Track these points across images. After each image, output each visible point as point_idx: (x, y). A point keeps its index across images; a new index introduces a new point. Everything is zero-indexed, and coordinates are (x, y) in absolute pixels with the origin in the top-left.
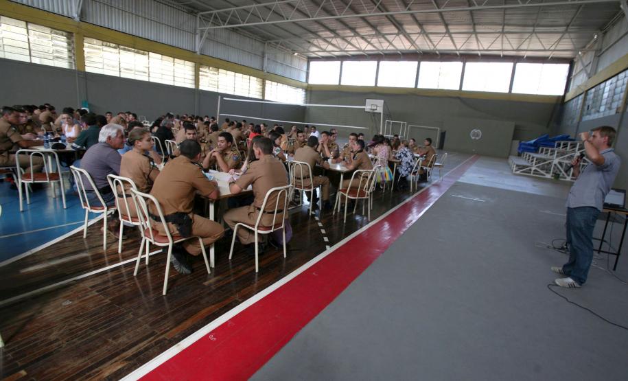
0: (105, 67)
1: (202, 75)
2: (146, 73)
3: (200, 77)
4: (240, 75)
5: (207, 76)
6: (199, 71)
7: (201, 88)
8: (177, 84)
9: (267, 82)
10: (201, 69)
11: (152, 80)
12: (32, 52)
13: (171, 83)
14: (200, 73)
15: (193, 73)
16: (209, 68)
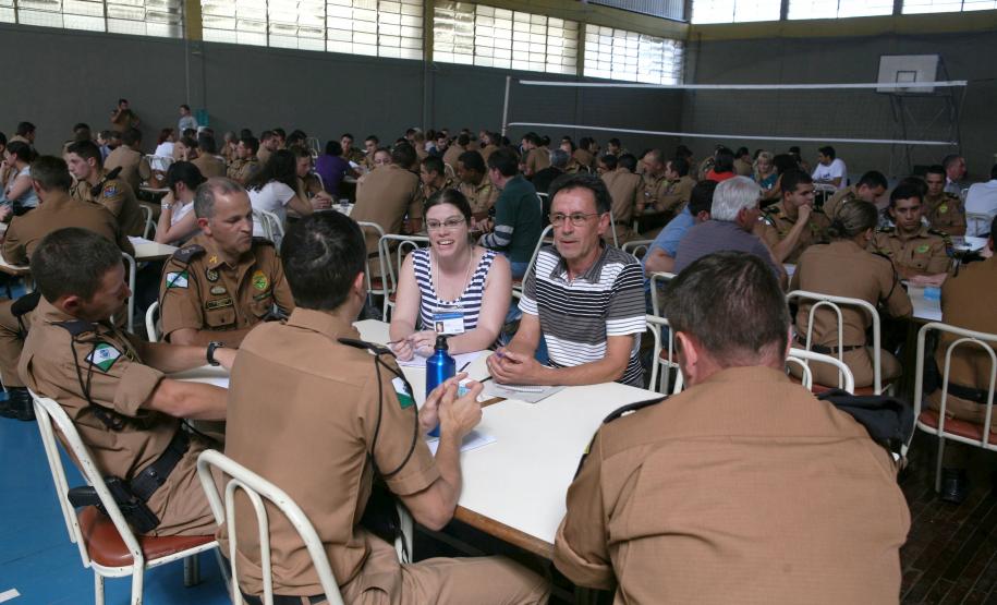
0: (241, 26)
1: (440, 25)
2: (320, 31)
3: (436, 30)
4: (525, 16)
5: (449, 26)
6: (434, 15)
7: (438, 57)
8: (385, 53)
9: (589, 28)
10: (437, 10)
11: (334, 47)
12: (109, 7)
13: (371, 52)
14: (437, 20)
15: (420, 22)
16: (454, 7)
